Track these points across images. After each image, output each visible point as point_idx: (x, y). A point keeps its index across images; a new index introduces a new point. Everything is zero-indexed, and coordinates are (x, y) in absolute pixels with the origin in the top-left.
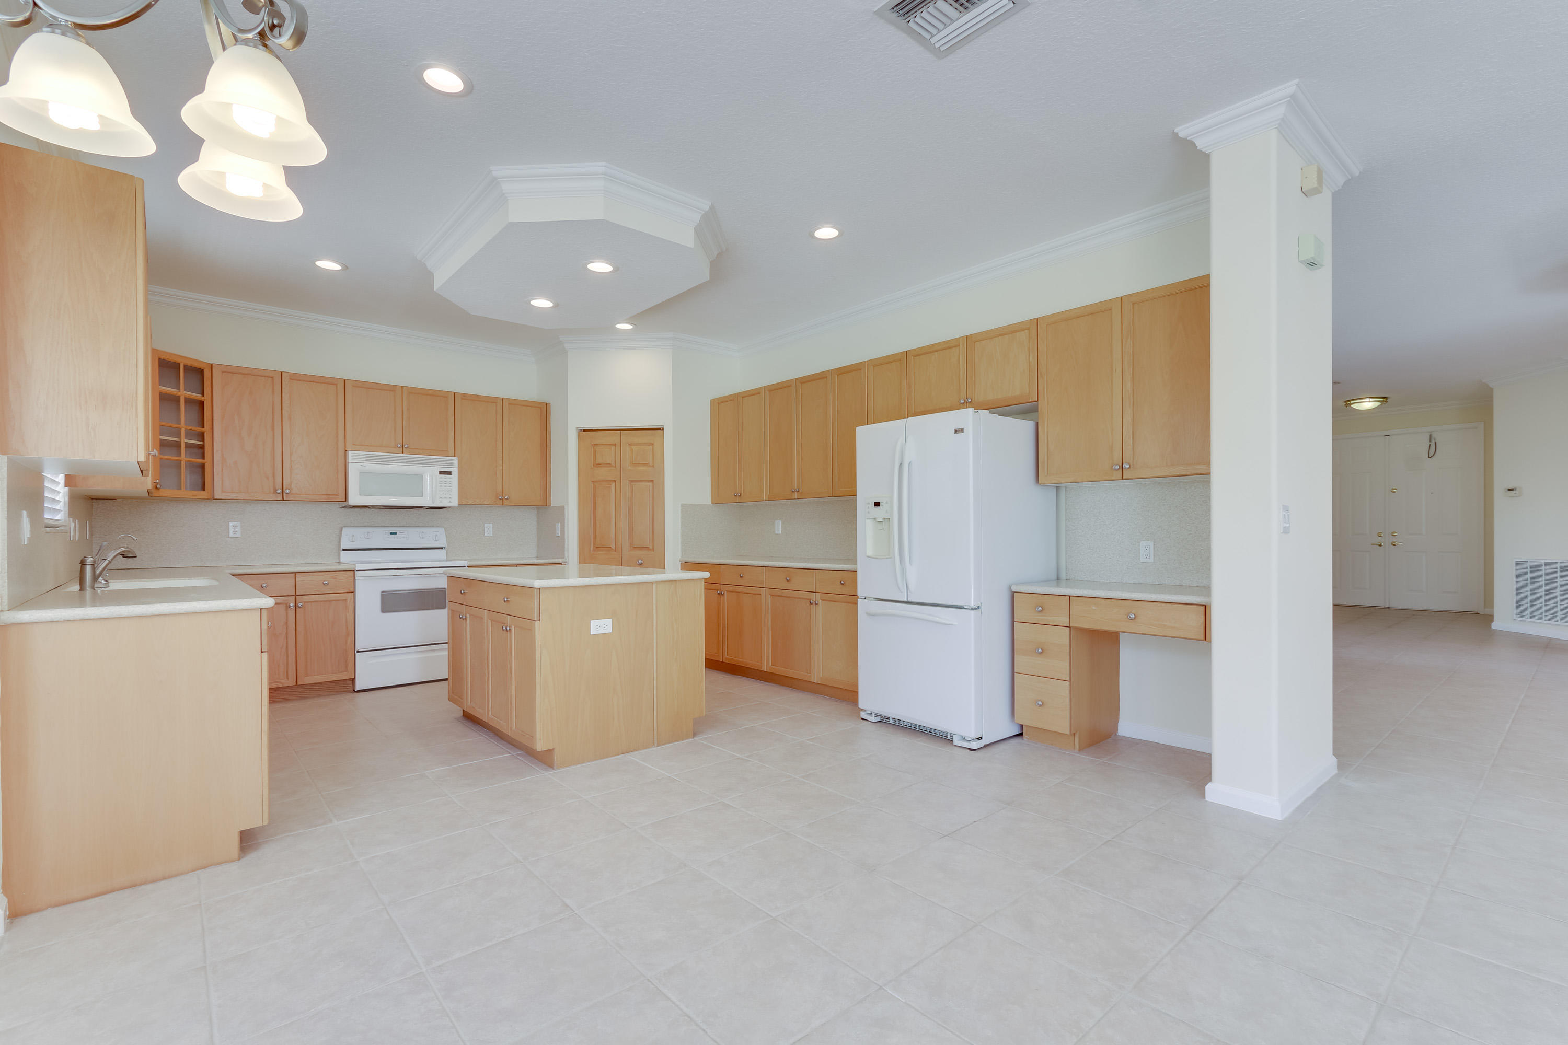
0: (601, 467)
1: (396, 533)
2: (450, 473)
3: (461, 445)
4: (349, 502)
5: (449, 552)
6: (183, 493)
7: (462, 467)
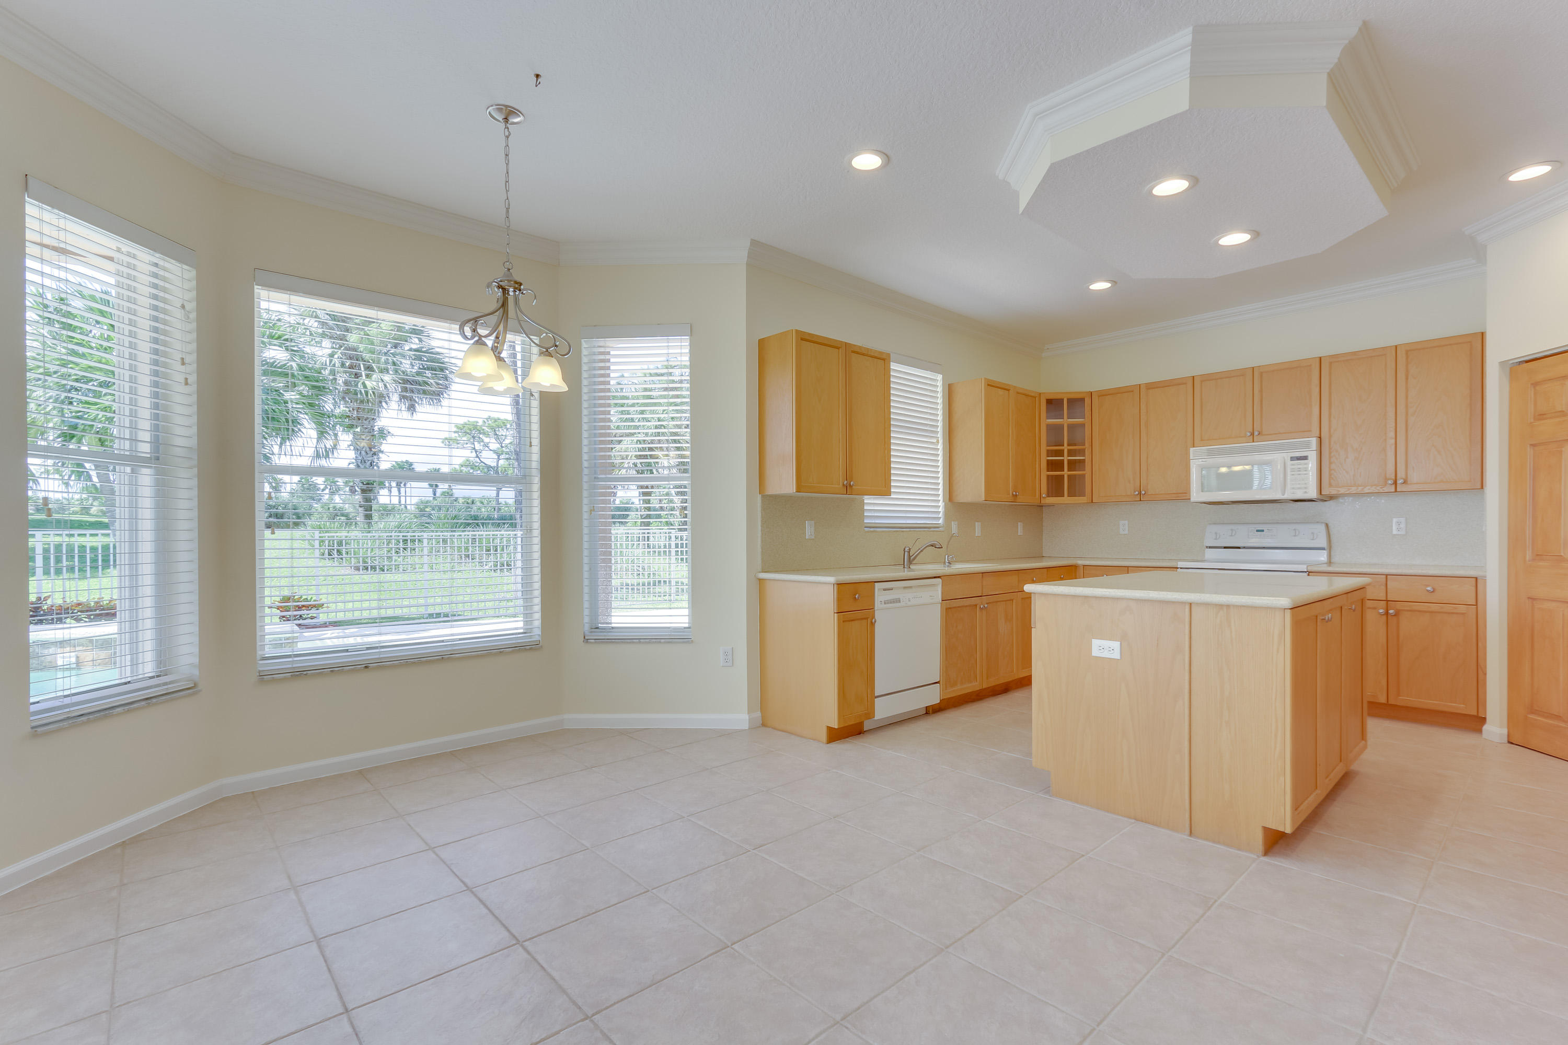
0: (1546, 419)
1: (1263, 531)
2: (1305, 458)
3: (1330, 421)
4: (1193, 500)
5: (1332, 553)
6: (1066, 499)
7: (1330, 448)
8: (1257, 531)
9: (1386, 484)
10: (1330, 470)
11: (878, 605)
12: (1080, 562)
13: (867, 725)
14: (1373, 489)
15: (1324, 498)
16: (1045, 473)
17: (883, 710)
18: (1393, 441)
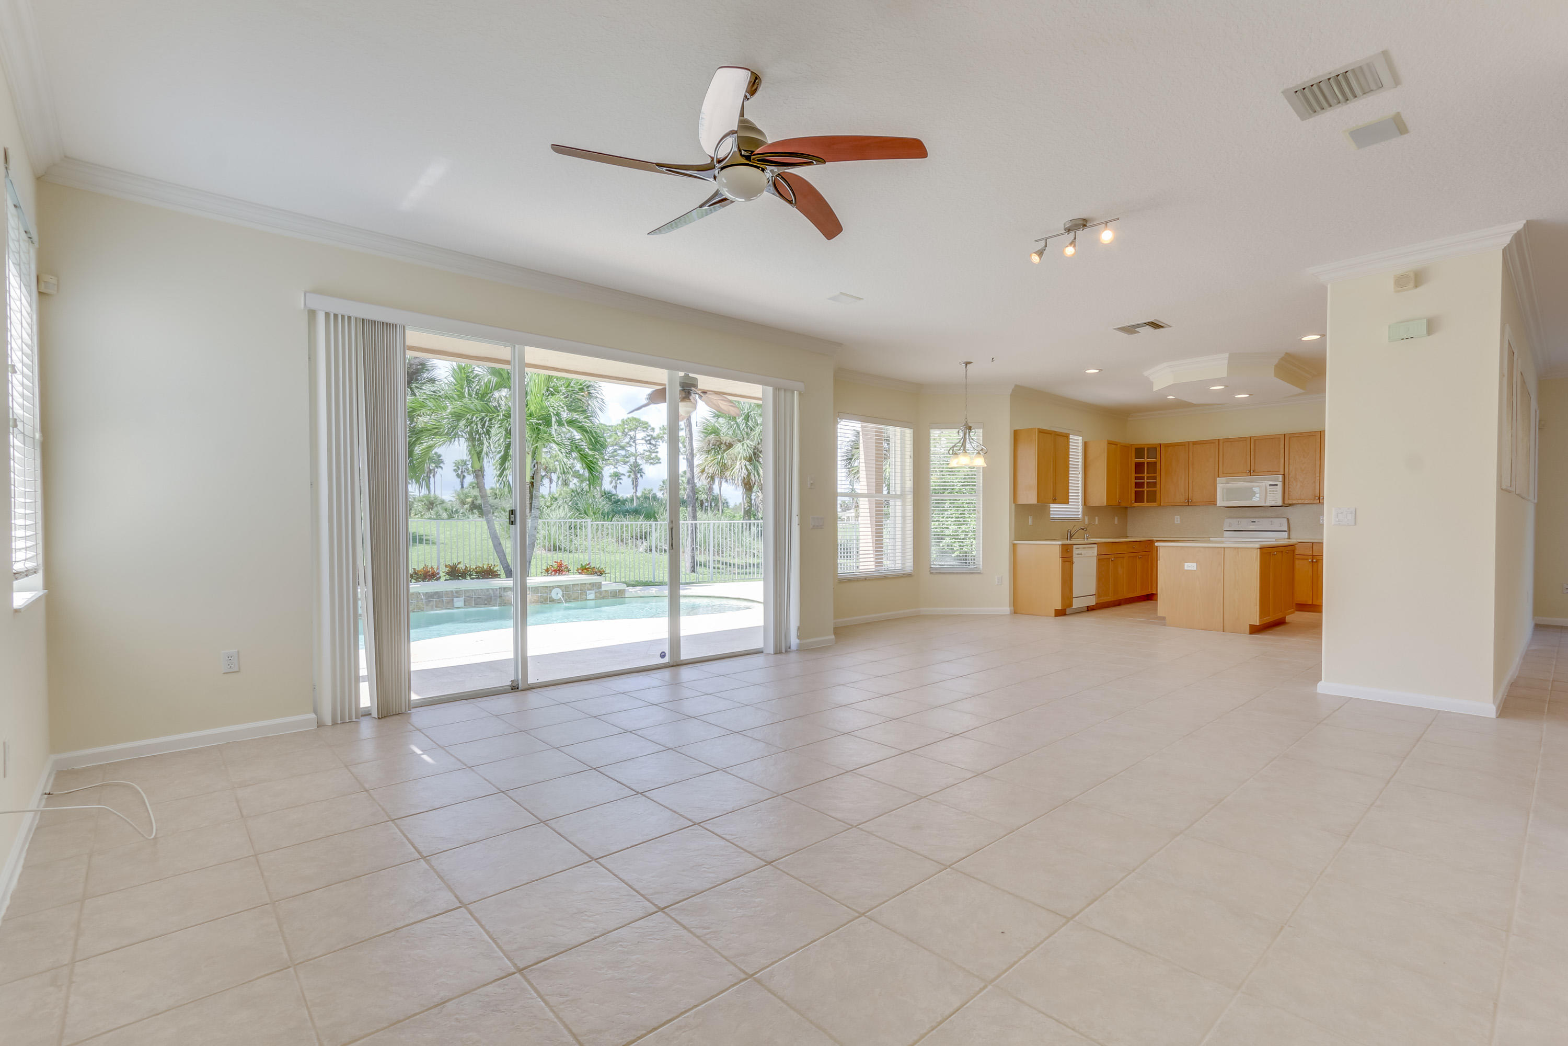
1: (1255, 522)
2: (1277, 485)
3: (1289, 467)
4: (1218, 505)
5: (1291, 533)
6: (1145, 504)
7: (1289, 480)
8: (1252, 522)
9: (1315, 499)
10: (1289, 491)
11: (1074, 556)
12: (1155, 539)
13: (1068, 612)
14: (1309, 502)
15: (1285, 505)
16: (1134, 489)
17: (1077, 604)
18: (1318, 478)
